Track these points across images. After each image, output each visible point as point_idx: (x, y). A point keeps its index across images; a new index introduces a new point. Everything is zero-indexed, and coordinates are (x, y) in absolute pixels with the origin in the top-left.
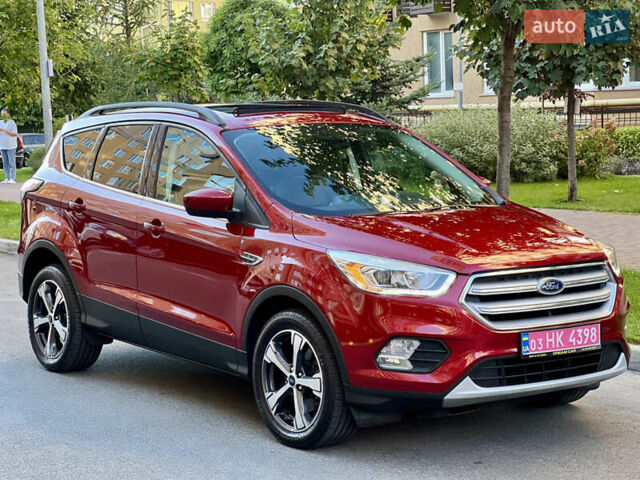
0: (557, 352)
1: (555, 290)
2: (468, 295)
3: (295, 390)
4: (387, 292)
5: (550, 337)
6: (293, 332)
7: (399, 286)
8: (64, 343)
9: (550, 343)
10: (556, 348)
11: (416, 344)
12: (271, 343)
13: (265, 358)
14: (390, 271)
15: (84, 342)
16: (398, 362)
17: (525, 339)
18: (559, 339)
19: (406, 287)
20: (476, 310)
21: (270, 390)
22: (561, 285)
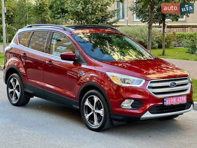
0: (174, 104)
1: (174, 85)
2: (149, 87)
3: (94, 114)
4: (124, 85)
5: (172, 100)
6: (94, 96)
7: (128, 83)
8: (18, 97)
9: (172, 101)
10: (174, 103)
11: (133, 101)
12: (87, 99)
13: (85, 104)
14: (125, 79)
15: (25, 97)
16: (127, 106)
17: (165, 100)
18: (175, 100)
19: (130, 84)
20: (151, 91)
21: (86, 114)
22: (175, 84)
